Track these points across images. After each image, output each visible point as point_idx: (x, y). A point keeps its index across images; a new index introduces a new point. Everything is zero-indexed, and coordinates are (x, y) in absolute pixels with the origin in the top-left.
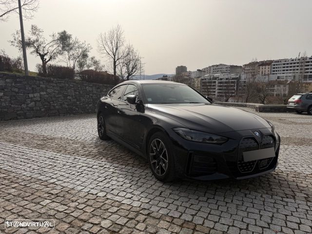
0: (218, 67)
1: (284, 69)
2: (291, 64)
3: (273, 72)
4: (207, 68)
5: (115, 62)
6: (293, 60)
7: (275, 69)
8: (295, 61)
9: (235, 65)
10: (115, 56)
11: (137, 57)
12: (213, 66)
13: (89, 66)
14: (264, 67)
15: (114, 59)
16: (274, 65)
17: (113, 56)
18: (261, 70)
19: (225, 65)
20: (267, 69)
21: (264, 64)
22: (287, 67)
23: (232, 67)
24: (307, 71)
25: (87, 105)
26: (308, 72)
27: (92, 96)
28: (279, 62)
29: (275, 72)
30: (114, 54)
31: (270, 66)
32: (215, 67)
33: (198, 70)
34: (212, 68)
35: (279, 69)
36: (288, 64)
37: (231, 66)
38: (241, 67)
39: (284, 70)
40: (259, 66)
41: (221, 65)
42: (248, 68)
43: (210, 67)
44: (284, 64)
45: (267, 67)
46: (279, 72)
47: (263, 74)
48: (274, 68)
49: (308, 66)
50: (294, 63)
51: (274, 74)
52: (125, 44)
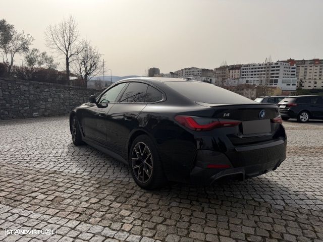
0: (190, 70)
1: (252, 73)
2: (259, 68)
3: (243, 76)
4: (180, 71)
5: (67, 59)
6: (260, 65)
7: (245, 73)
8: (261, 66)
9: (207, 69)
10: (67, 51)
11: (96, 54)
12: (185, 69)
13: (40, 63)
14: (234, 71)
15: (67, 55)
16: (243, 69)
17: (66, 52)
18: (231, 74)
19: (197, 69)
20: (236, 73)
21: (234, 68)
22: (255, 72)
23: (204, 70)
24: (273, 75)
25: (20, 108)
26: (273, 77)
27: (29, 97)
28: (247, 66)
29: (244, 76)
30: (66, 50)
31: (239, 71)
32: (187, 70)
33: (170, 73)
34: (184, 71)
35: (248, 73)
36: (255, 68)
37: (202, 69)
38: (212, 70)
39: (252, 75)
40: (229, 70)
41: (193, 68)
42: (219, 72)
43: (182, 70)
44: (252, 69)
45: (237, 71)
46: (248, 76)
47: (233, 77)
48: (243, 72)
49: (274, 70)
50: (262, 68)
51: (243, 78)
52: (80, 39)
